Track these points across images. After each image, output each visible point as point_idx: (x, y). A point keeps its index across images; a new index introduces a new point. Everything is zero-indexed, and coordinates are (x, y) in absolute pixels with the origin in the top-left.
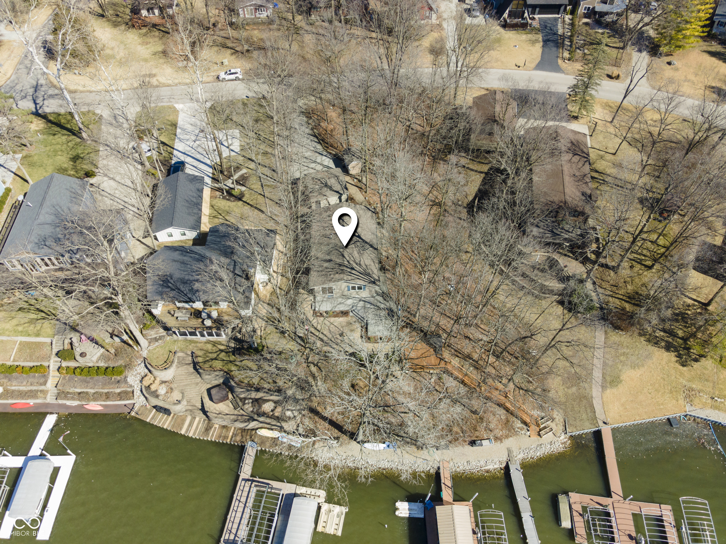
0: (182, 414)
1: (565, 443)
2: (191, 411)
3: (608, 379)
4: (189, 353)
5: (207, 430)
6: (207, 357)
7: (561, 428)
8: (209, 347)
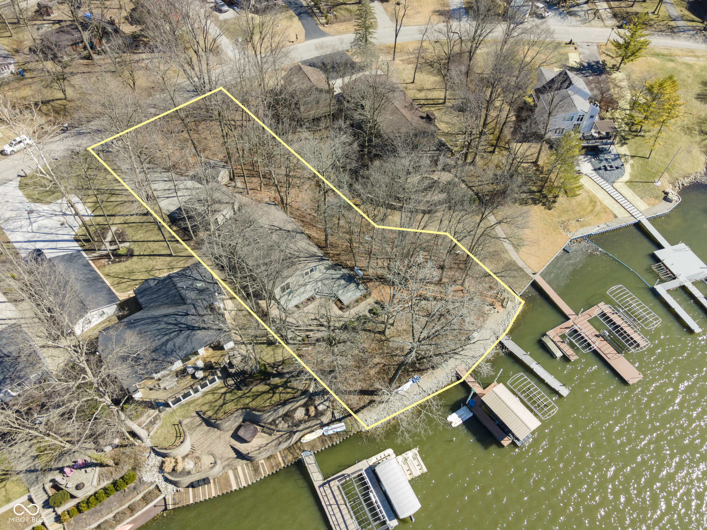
0: (221, 474)
2: (228, 465)
3: (515, 243)
4: (195, 414)
5: (256, 470)
8: (210, 397)
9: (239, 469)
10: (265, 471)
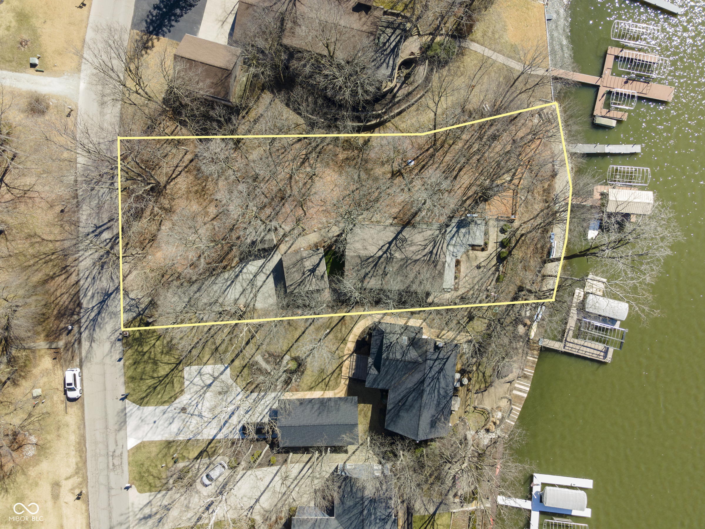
3: (512, 54)
5: (525, 377)
6: (481, 380)
9: (516, 385)
10: (530, 372)
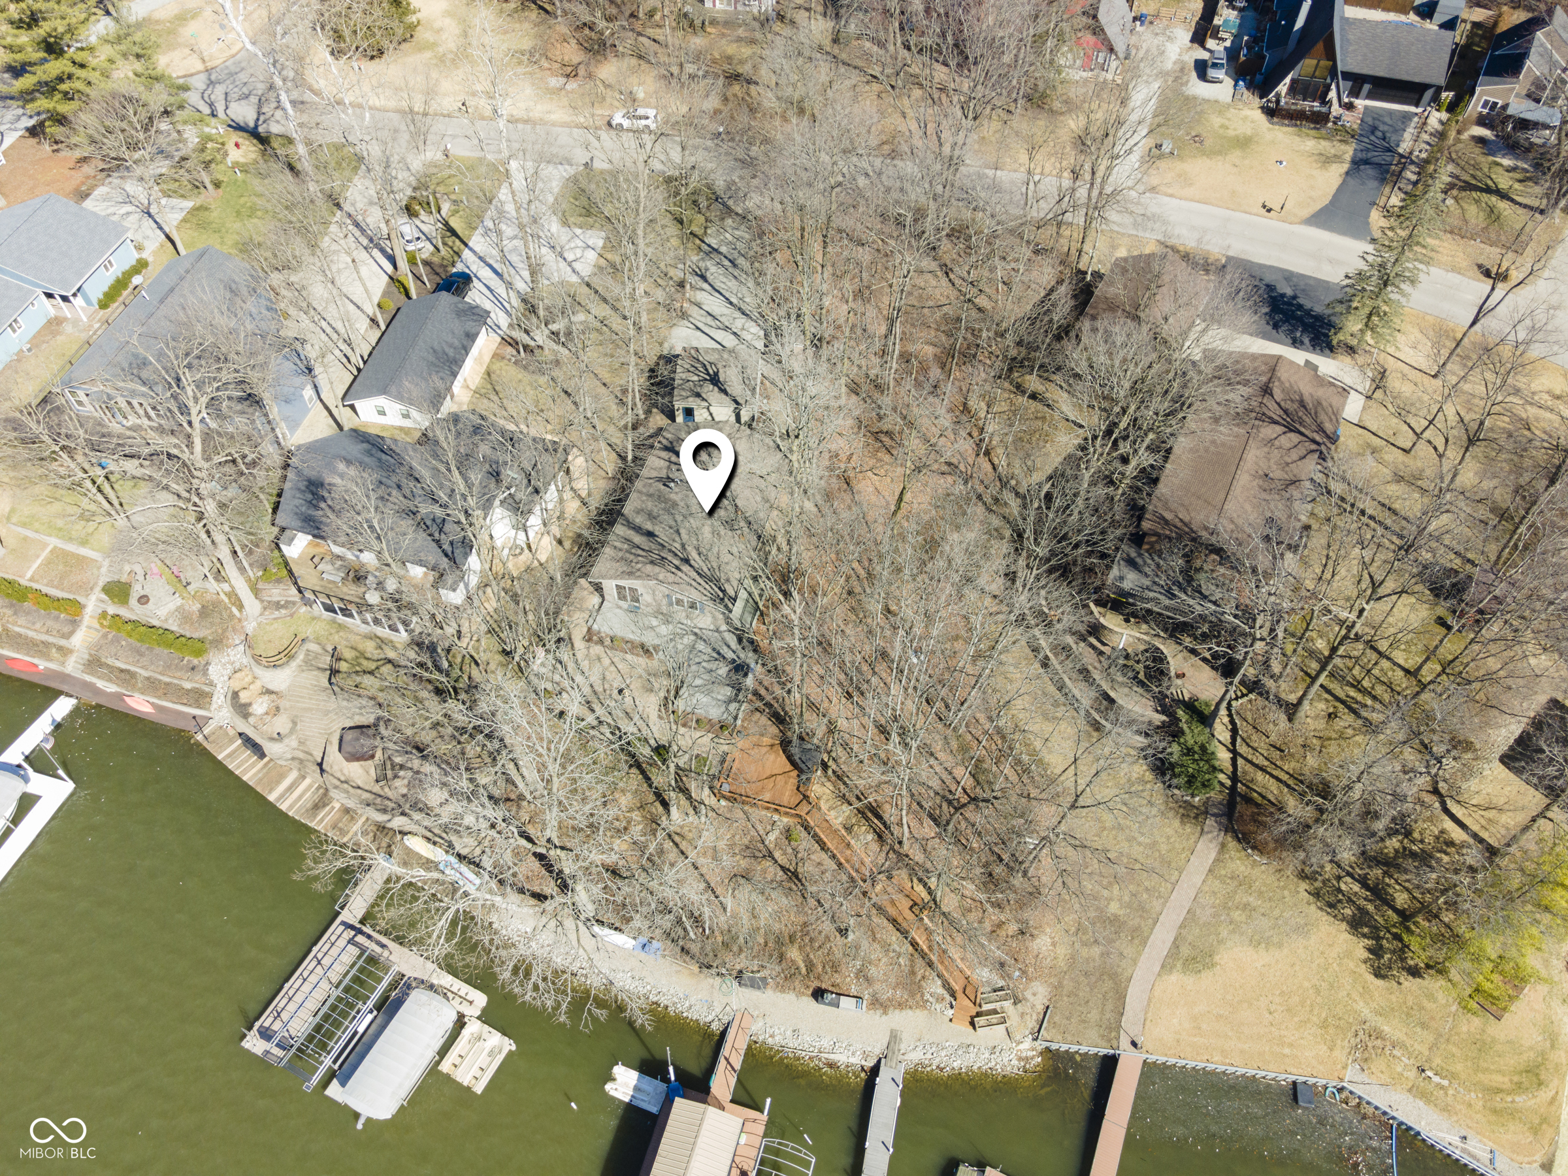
0: (283, 763)
1: (1027, 1059)
2: (301, 761)
3: (1185, 951)
4: (330, 648)
5: (317, 807)
6: (359, 664)
7: (1032, 1023)
8: (370, 647)
9: (308, 781)
10: (322, 820)
